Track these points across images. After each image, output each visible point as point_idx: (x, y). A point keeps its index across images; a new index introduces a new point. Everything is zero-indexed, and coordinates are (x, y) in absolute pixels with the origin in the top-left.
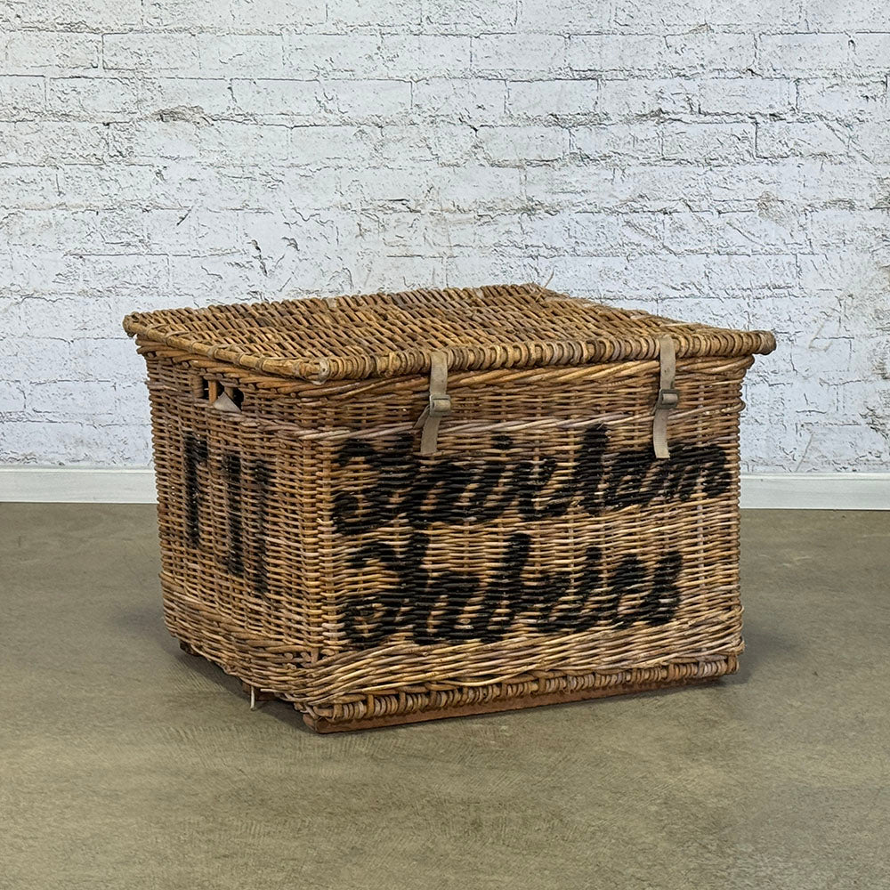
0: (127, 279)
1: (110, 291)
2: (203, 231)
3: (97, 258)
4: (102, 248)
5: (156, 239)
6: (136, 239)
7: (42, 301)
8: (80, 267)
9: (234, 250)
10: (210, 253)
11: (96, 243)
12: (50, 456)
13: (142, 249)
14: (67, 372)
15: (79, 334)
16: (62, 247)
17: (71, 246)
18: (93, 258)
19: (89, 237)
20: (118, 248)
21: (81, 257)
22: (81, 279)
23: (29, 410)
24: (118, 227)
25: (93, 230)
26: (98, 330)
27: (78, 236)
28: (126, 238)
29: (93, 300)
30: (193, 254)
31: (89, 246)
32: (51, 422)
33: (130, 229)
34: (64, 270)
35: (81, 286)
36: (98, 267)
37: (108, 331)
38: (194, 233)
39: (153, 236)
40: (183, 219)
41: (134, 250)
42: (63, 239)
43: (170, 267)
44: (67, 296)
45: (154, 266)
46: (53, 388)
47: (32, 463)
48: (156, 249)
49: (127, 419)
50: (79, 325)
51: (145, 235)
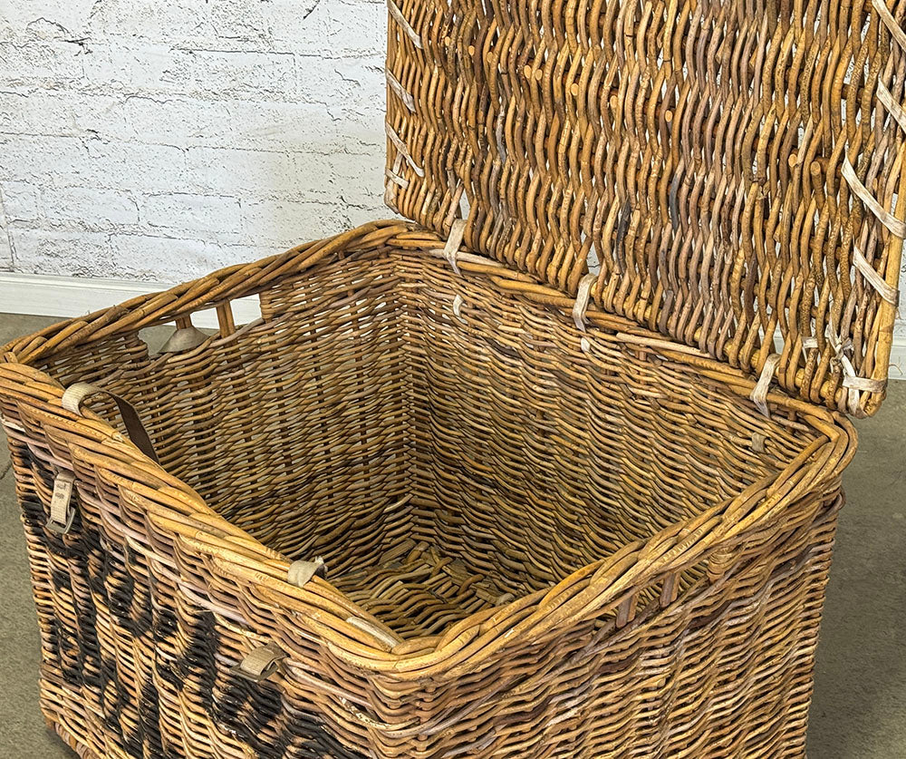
0: (247, 80)
1: (228, 94)
2: (336, 27)
3: (211, 54)
4: (215, 43)
5: (277, 34)
6: (255, 33)
7: (148, 102)
8: (191, 64)
9: (373, 52)
10: (344, 54)
11: (207, 37)
12: (171, 275)
13: (262, 46)
14: (183, 184)
15: (194, 141)
16: (168, 40)
17: (178, 39)
18: (205, 55)
19: (199, 29)
20: (234, 44)
21: (191, 53)
22: (193, 79)
23: (143, 223)
24: (233, 19)
25: (203, 20)
26: (216, 139)
27: (185, 27)
28: (243, 32)
29: (208, 104)
30: (324, 54)
31: (199, 39)
32: (170, 237)
33: (247, 21)
34: (172, 67)
35: (192, 85)
36: (212, 65)
37: (227, 141)
38: (323, 28)
39: (274, 31)
40: (311, 11)
41: (253, 47)
42: (168, 31)
43: (297, 69)
44: (177, 97)
45: (278, 67)
46: (169, 201)
47: (152, 280)
48: (279, 46)
49: (255, 239)
50: (194, 131)
51: (266, 29)
